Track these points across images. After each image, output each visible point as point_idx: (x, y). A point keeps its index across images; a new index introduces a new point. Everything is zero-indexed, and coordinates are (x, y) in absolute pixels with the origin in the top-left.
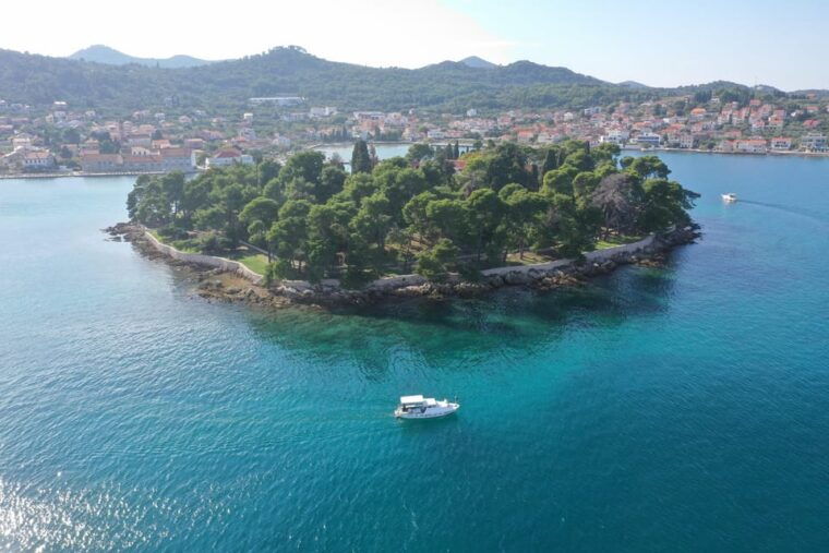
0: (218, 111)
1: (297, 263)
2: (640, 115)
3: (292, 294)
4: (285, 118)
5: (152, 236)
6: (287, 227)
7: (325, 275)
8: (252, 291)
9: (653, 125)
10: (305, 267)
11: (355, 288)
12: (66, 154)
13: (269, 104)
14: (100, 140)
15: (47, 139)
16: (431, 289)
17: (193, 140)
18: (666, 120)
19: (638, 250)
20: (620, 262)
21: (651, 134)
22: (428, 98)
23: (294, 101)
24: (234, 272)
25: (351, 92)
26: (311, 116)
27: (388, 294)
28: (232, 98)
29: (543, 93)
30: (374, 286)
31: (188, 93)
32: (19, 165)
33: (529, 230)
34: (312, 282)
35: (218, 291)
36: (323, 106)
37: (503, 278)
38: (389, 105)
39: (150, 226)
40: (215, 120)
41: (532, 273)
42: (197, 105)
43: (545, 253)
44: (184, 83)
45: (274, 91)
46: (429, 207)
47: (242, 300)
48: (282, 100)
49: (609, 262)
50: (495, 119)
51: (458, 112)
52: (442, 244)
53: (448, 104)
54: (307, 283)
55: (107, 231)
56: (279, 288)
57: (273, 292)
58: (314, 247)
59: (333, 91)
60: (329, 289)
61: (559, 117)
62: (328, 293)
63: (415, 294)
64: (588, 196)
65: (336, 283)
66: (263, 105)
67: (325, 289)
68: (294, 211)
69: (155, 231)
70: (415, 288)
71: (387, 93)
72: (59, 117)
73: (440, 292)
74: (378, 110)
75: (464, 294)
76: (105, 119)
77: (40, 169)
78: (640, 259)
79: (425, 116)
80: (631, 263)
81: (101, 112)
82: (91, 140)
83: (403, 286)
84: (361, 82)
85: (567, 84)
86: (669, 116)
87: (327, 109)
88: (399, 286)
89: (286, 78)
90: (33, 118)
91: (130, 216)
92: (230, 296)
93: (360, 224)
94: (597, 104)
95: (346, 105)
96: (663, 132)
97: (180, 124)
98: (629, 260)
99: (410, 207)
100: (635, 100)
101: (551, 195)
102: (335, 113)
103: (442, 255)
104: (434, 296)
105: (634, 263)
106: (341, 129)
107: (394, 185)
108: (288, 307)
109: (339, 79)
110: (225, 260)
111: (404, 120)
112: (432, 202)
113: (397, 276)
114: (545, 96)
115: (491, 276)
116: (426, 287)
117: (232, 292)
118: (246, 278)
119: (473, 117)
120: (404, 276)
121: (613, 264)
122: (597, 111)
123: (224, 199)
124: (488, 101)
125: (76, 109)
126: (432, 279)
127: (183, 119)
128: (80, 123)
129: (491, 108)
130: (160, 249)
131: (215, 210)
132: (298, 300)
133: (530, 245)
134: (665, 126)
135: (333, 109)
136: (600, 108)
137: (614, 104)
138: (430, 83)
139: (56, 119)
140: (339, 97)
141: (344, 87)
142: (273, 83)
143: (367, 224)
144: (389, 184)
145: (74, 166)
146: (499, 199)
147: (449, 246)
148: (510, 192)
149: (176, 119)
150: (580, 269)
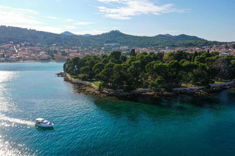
0: (95, 47)
1: (109, 84)
2: (221, 48)
3: (107, 93)
4: (113, 49)
5: (68, 76)
6: (107, 71)
7: (118, 87)
8: (94, 92)
9: (225, 51)
10: (112, 85)
11: (128, 92)
12: (53, 56)
13: (109, 46)
14: (62, 53)
15: (49, 53)
16: (155, 94)
17: (87, 53)
18: (230, 50)
19: (229, 85)
20: (223, 88)
21: (225, 53)
22: (154, 44)
23: (116, 45)
24: (90, 86)
25: (132, 42)
26: (120, 48)
27: (139, 95)
28: (99, 44)
29: (189, 43)
30: (135, 92)
31: (88, 43)
32: (40, 58)
33: (190, 75)
34: (114, 90)
35: (84, 91)
36: (124, 46)
37: (180, 91)
38: (143, 46)
39: (68, 73)
40: (94, 49)
41: (191, 90)
42: (90, 45)
43: (195, 84)
44: (87, 40)
45: (111, 42)
46: (155, 65)
47: (90, 94)
48: (113, 44)
49: (219, 88)
50: (174, 50)
51: (163, 48)
52: (159, 78)
53: (160, 46)
54: (112, 90)
55: (57, 74)
56: (103, 91)
57: (101, 92)
58: (115, 78)
59: (127, 42)
60: (120, 92)
61: (194, 49)
62: (119, 93)
63: (149, 95)
64: (210, 66)
65: (122, 90)
66: (108, 46)
67: (118, 92)
68: (109, 66)
69: (69, 74)
70: (149, 93)
71: (142, 43)
72: (53, 48)
73: (158, 95)
74: (139, 47)
75: (166, 96)
76: (65, 48)
77: (45, 60)
78: (230, 88)
79: (153, 49)
80: (227, 89)
81: (64, 47)
82: (60, 53)
83: (145, 93)
84: (135, 40)
85: (197, 40)
86: (230, 49)
87: (125, 47)
88: (143, 93)
89: (114, 39)
90: (47, 48)
91: (64, 70)
92: (87, 93)
93: (131, 70)
94: (206, 45)
95: (130, 46)
96: (229, 53)
97: (84, 50)
98: (227, 88)
99: (148, 66)
100: (218, 45)
101: (198, 64)
102: (127, 48)
103: (159, 82)
104: (156, 96)
105: (228, 89)
106: (129, 52)
107: (143, 60)
108: (105, 97)
109: (129, 39)
110: (88, 83)
111: (147, 50)
112: (155, 64)
113: (143, 89)
114: (190, 43)
115: (176, 90)
116: (153, 93)
117: (88, 92)
118: (93, 88)
119: (167, 49)
120: (145, 89)
121: (221, 89)
122: (206, 47)
123: (89, 64)
124: (172, 45)
125: (58, 46)
126: (155, 91)
127: (86, 49)
128: (59, 49)
129: (173, 47)
130: (70, 79)
131: (86, 67)
132: (108, 95)
133: (190, 81)
134: (229, 51)
135: (127, 47)
136: (207, 47)
137: (212, 45)
138: (155, 40)
139: (52, 48)
140: (129, 44)
141: (130, 41)
142: (110, 40)
143: (133, 70)
144: (141, 59)
145: (54, 59)
146: (179, 64)
147: (162, 79)
148: (183, 62)
149: (84, 49)
150: (208, 90)
